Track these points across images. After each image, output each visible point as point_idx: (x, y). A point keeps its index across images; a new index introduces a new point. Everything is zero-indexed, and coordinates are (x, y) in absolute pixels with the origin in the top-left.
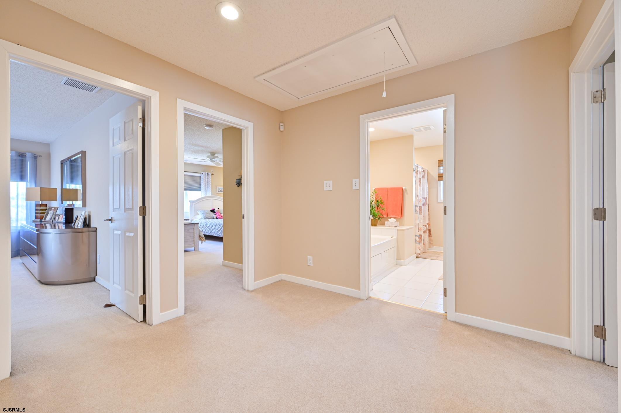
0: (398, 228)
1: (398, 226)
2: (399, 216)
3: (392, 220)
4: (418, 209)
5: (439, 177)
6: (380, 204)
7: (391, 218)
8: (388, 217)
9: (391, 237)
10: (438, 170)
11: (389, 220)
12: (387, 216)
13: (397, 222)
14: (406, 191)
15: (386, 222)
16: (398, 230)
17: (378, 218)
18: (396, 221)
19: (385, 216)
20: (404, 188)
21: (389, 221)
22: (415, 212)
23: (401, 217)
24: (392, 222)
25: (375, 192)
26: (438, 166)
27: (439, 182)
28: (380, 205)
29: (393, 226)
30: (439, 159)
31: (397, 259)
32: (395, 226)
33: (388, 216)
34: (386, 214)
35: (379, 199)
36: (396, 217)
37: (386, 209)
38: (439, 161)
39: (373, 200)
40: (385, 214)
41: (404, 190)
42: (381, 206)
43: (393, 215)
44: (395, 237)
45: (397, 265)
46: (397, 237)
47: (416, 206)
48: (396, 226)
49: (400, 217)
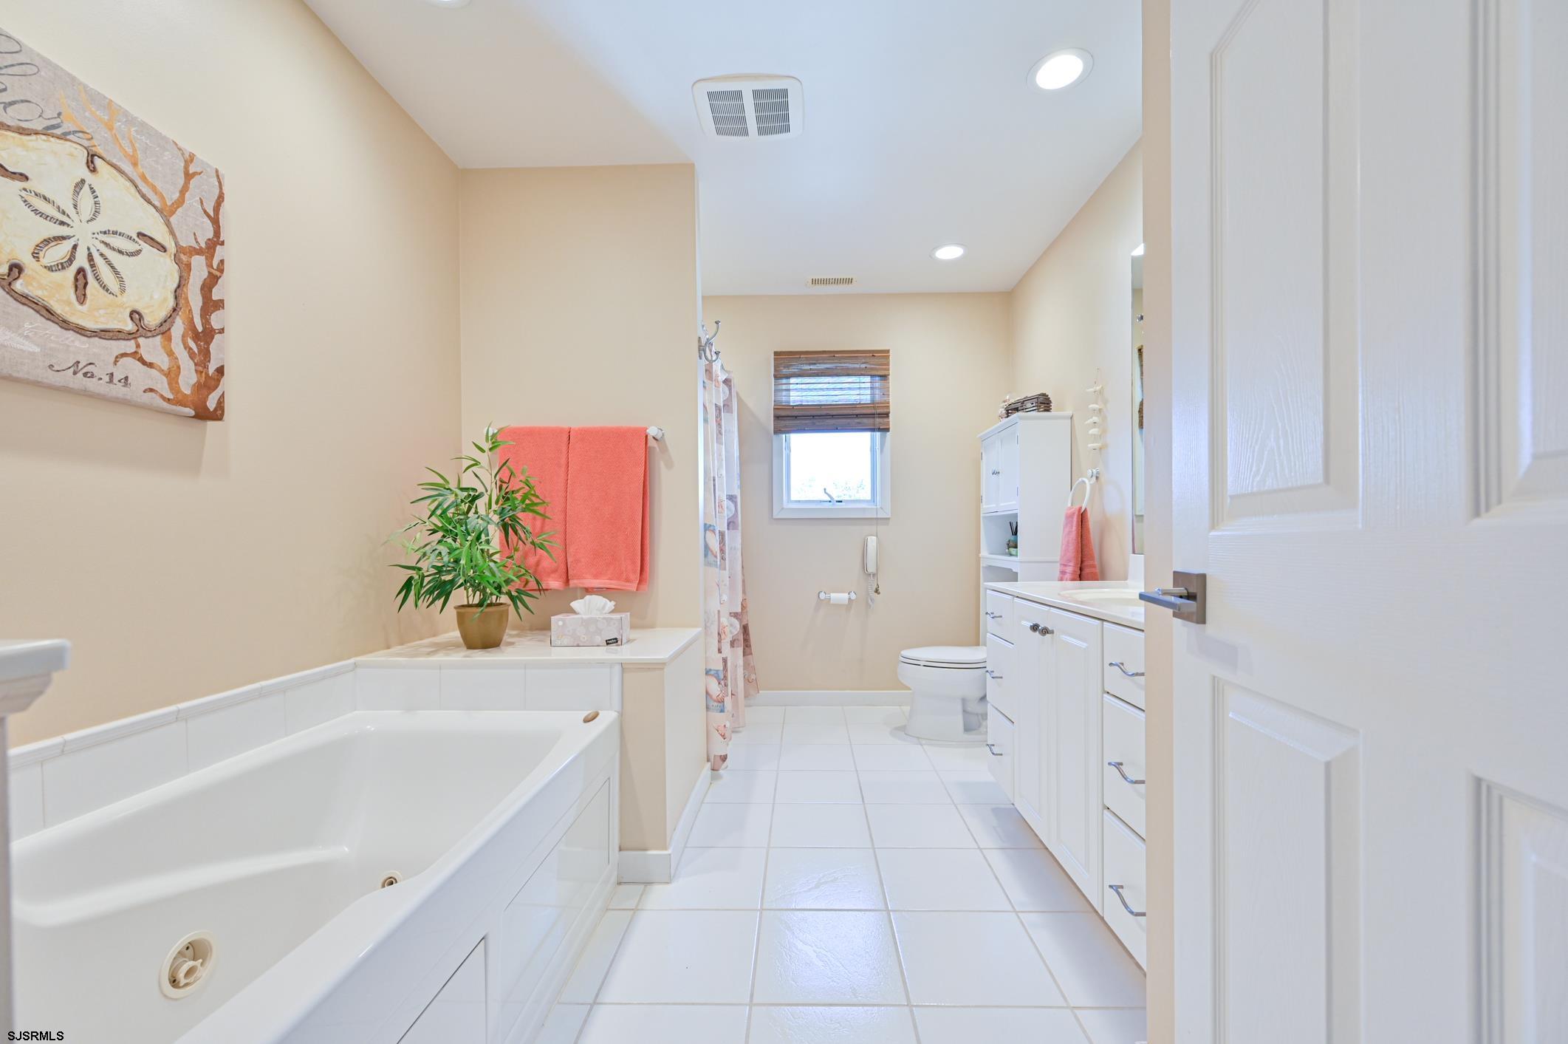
0: (623, 653)
1: (627, 633)
2: (628, 580)
3: (591, 607)
4: (714, 543)
5: (777, 417)
6: (520, 515)
7: (588, 591)
8: (571, 588)
9: (587, 720)
10: (776, 391)
11: (575, 605)
12: (567, 581)
13: (617, 616)
14: (664, 449)
15: (557, 621)
16: (625, 667)
17: (512, 598)
18: (612, 612)
19: (554, 583)
20: (652, 431)
21: (573, 611)
22: (706, 555)
23: (641, 581)
24: (595, 621)
25: (489, 445)
26: (776, 377)
27: (775, 437)
28: (525, 519)
29: (600, 639)
30: (776, 350)
31: (620, 849)
32: (608, 643)
33: (571, 582)
34: (563, 567)
35: (515, 484)
36: (613, 584)
37: (557, 545)
38: (776, 353)
39: (480, 489)
40: (555, 571)
41: (652, 443)
42: (529, 528)
43: (596, 576)
44: (608, 717)
45: (619, 883)
46: (621, 714)
47: (707, 528)
48: (616, 640)
49: (633, 587)
